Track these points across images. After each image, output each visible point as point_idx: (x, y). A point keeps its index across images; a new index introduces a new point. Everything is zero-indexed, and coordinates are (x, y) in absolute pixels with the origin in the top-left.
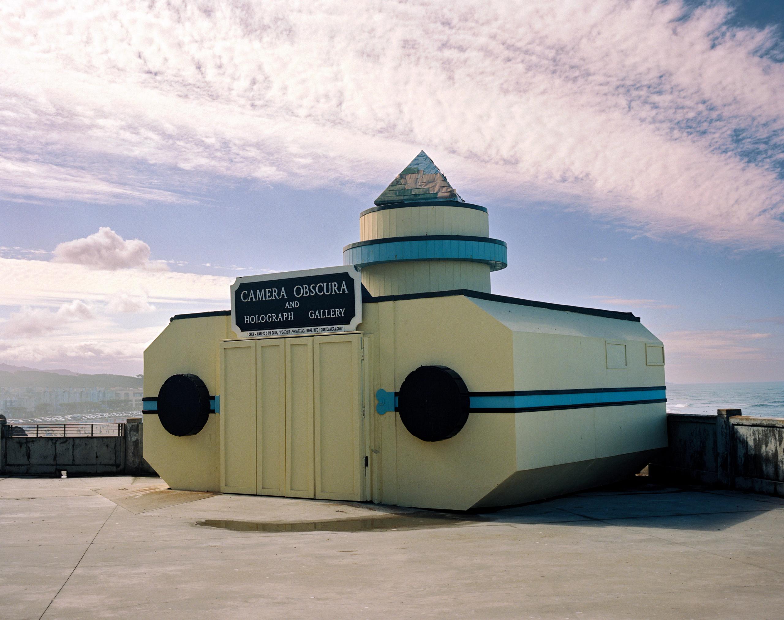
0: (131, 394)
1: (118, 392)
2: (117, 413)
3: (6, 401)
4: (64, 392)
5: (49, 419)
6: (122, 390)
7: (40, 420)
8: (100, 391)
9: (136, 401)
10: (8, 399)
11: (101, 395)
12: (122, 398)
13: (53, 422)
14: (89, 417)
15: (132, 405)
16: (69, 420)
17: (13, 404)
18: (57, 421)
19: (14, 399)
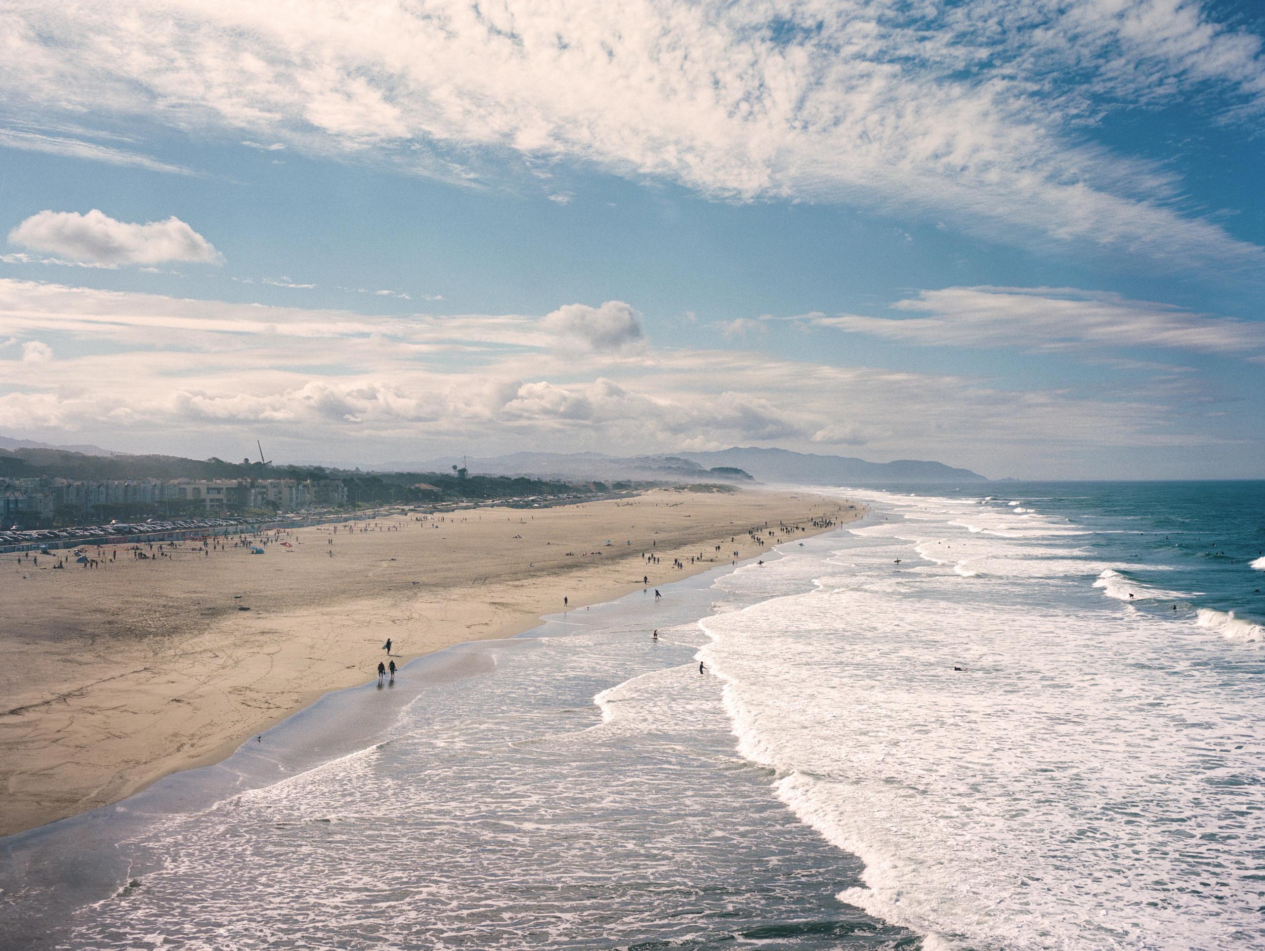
0: (204, 490)
1: (183, 486)
2: (186, 522)
3: (8, 500)
4: (99, 487)
5: (80, 532)
6: (188, 483)
7: (65, 534)
8: (155, 485)
9: (212, 500)
10: (12, 498)
11: (156, 492)
12: (190, 497)
13: (86, 536)
14: (142, 529)
15: (205, 506)
16: (111, 534)
17: (20, 505)
18: (92, 534)
19: (21, 498)
